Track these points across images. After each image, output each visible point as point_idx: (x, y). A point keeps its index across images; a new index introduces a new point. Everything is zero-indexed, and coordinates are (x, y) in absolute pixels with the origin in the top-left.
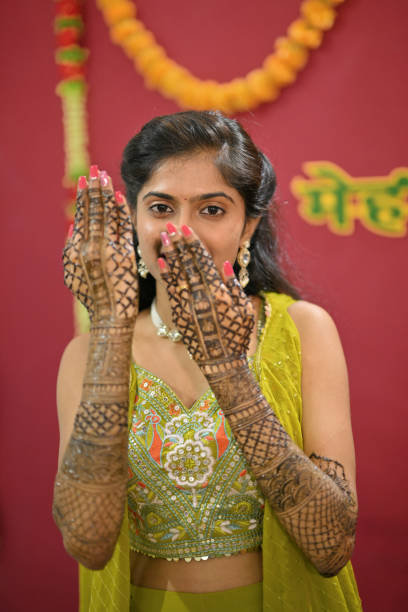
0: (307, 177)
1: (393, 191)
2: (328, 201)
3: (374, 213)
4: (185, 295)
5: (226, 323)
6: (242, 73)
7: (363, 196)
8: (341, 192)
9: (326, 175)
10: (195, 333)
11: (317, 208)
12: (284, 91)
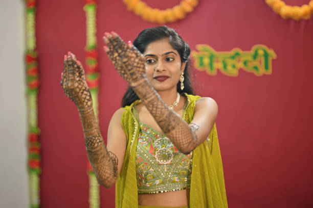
0: (197, 51)
1: (233, 58)
2: (206, 61)
3: (225, 66)
4: (118, 58)
5: (135, 64)
6: (171, 6)
7: (221, 59)
8: (211, 58)
9: (206, 51)
10: (125, 71)
11: (202, 64)
12: (188, 15)
